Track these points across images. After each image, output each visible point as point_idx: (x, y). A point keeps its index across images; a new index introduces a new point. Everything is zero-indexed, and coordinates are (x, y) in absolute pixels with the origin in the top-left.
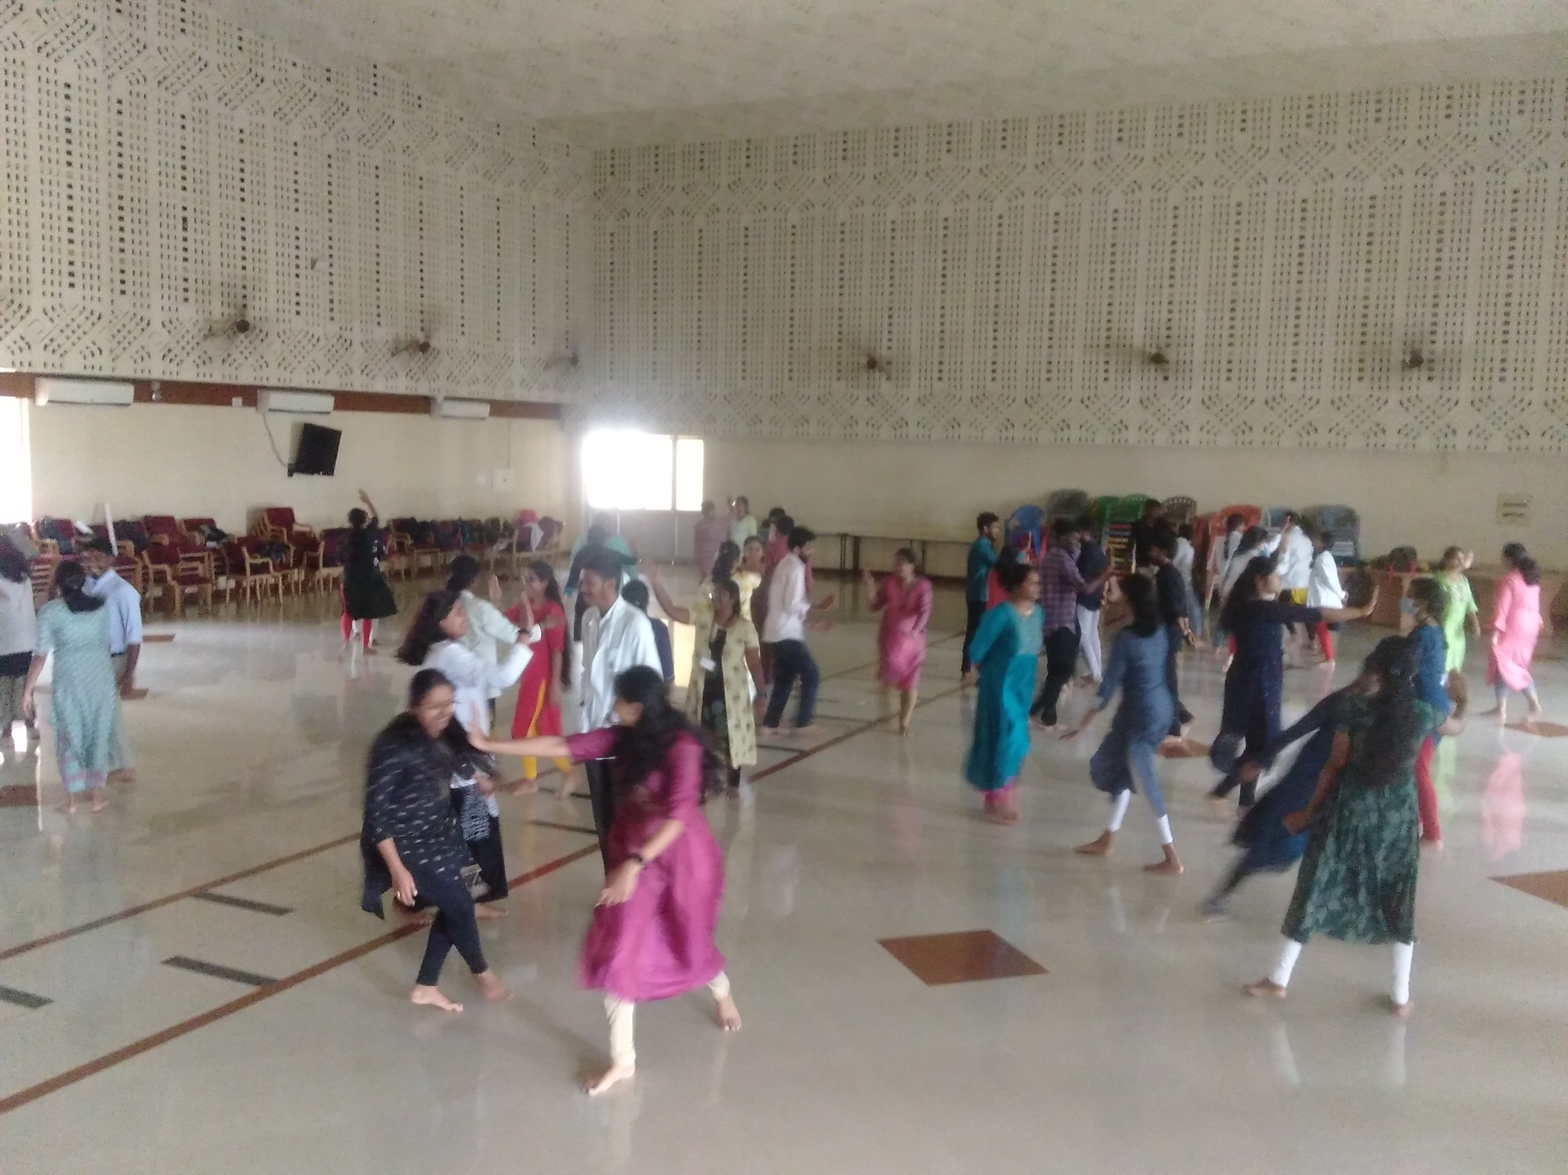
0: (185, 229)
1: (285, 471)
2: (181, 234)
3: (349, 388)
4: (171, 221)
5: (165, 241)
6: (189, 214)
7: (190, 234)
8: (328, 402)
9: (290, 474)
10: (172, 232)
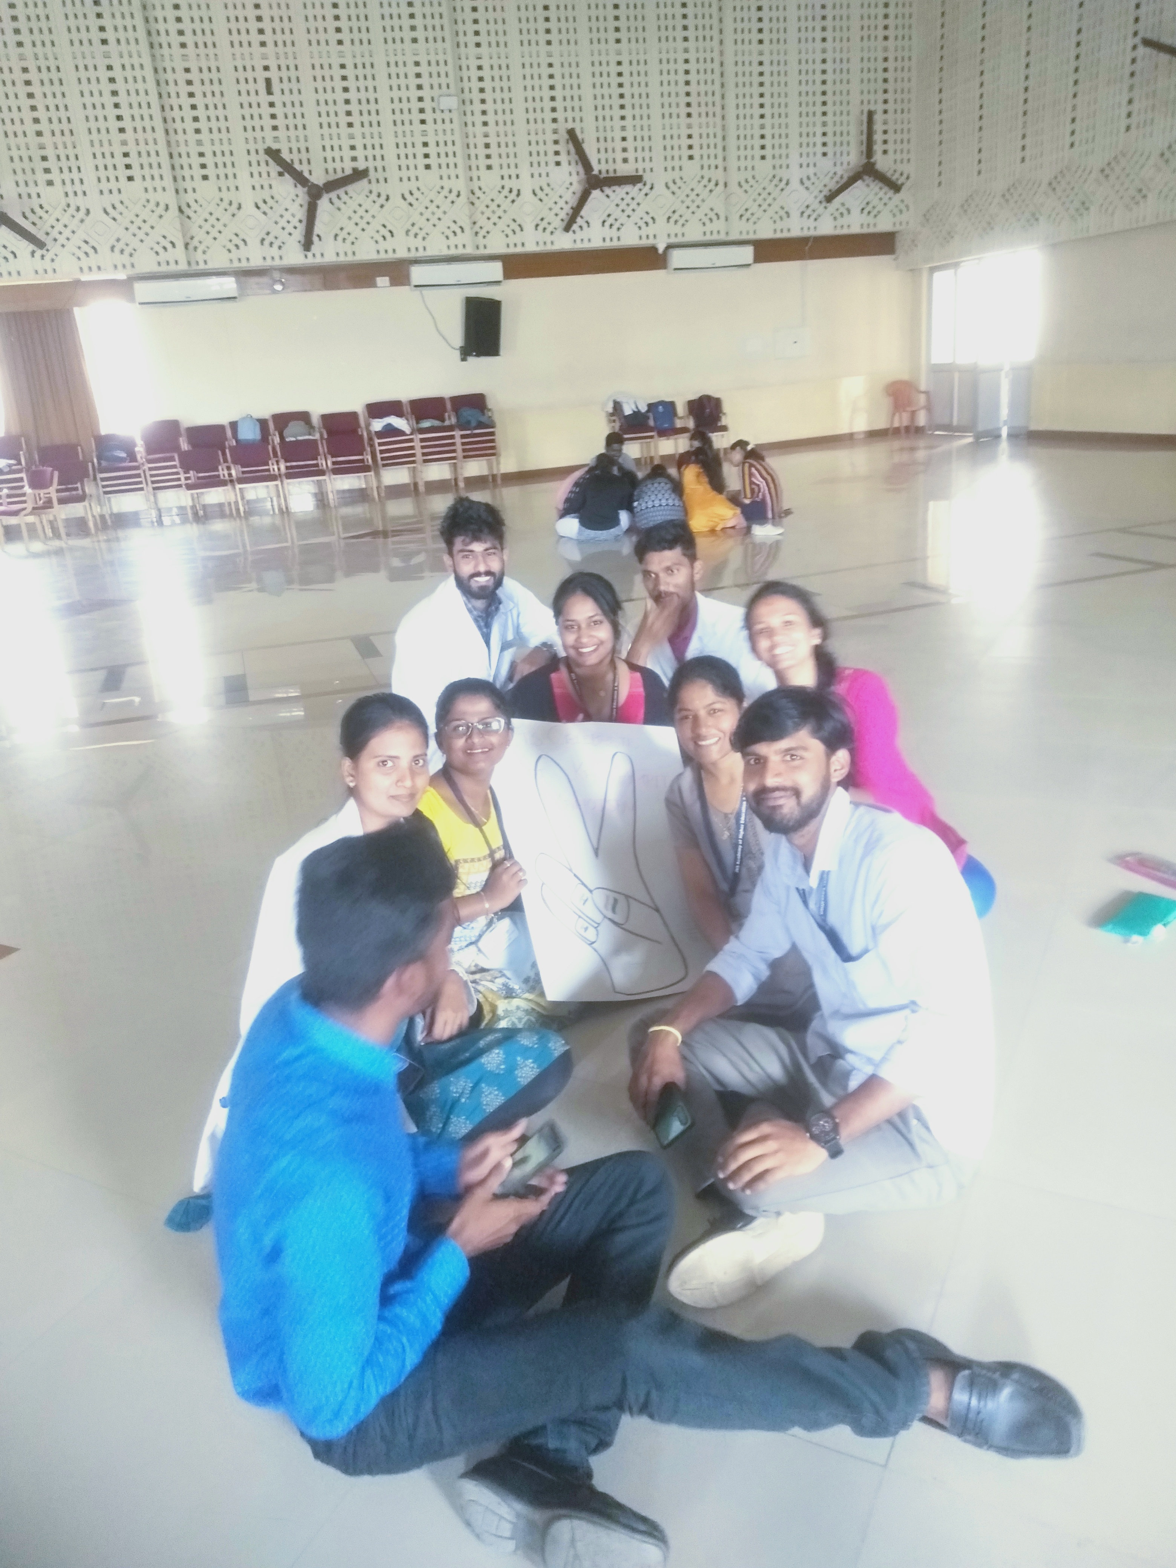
0: (269, 92)
1: (457, 354)
2: (264, 98)
3: (519, 250)
4: (251, 86)
5: (247, 112)
6: (273, 74)
7: (276, 98)
8: (495, 270)
9: (464, 359)
10: (253, 99)
